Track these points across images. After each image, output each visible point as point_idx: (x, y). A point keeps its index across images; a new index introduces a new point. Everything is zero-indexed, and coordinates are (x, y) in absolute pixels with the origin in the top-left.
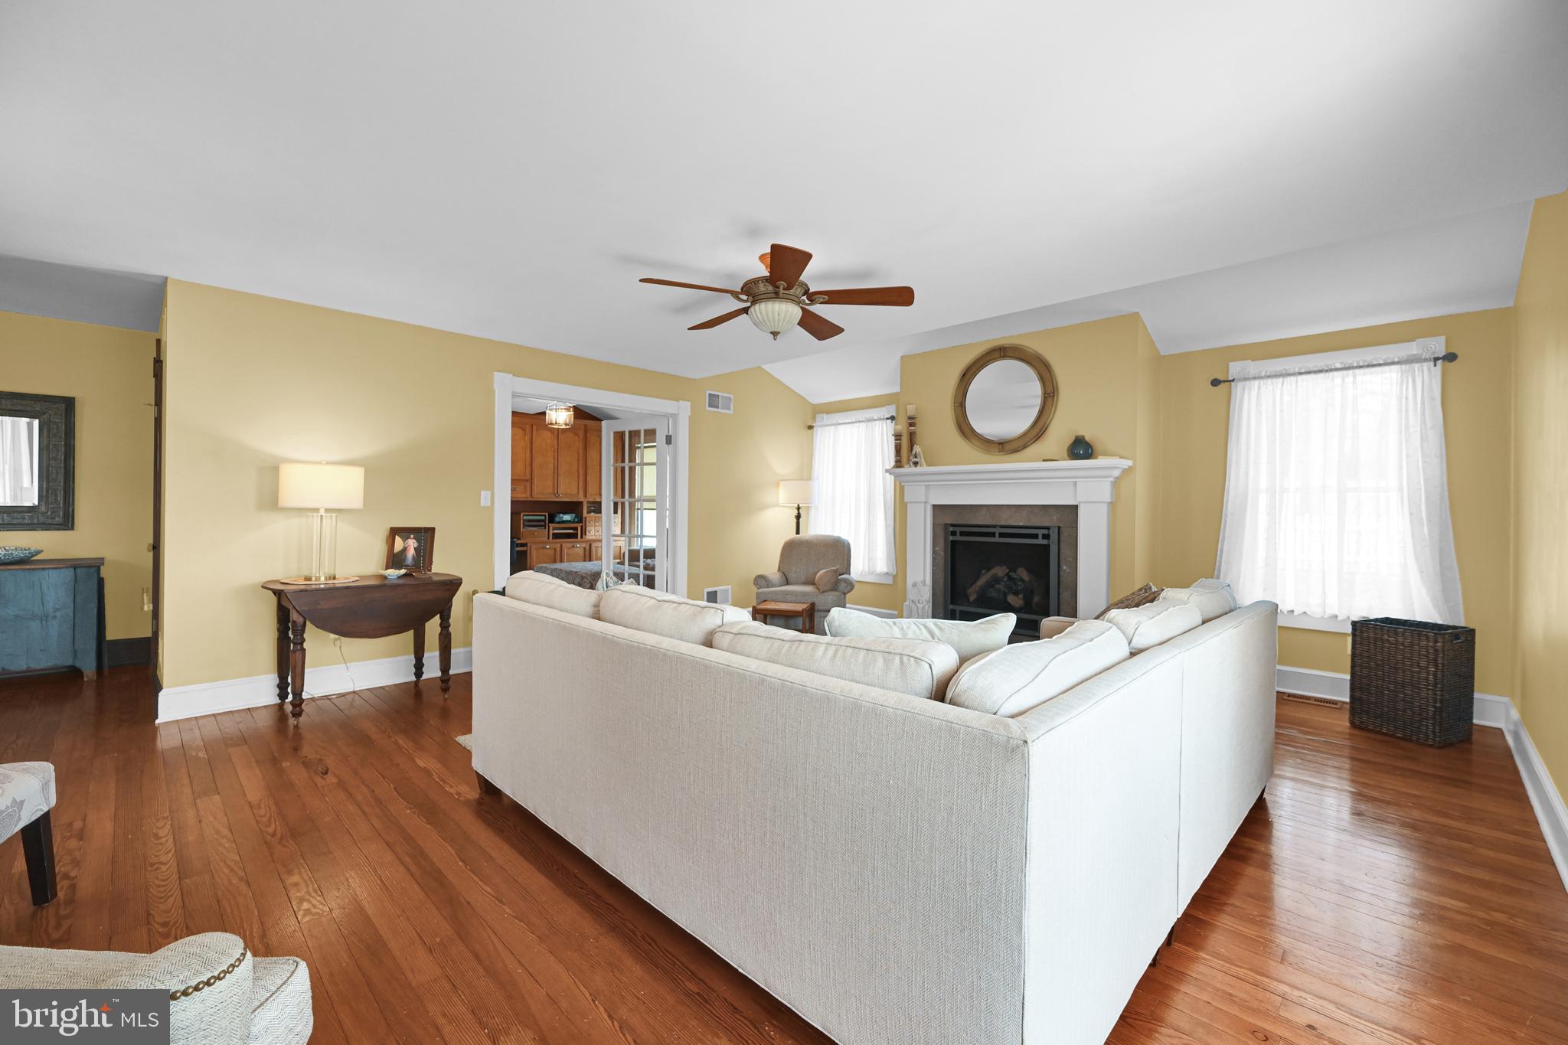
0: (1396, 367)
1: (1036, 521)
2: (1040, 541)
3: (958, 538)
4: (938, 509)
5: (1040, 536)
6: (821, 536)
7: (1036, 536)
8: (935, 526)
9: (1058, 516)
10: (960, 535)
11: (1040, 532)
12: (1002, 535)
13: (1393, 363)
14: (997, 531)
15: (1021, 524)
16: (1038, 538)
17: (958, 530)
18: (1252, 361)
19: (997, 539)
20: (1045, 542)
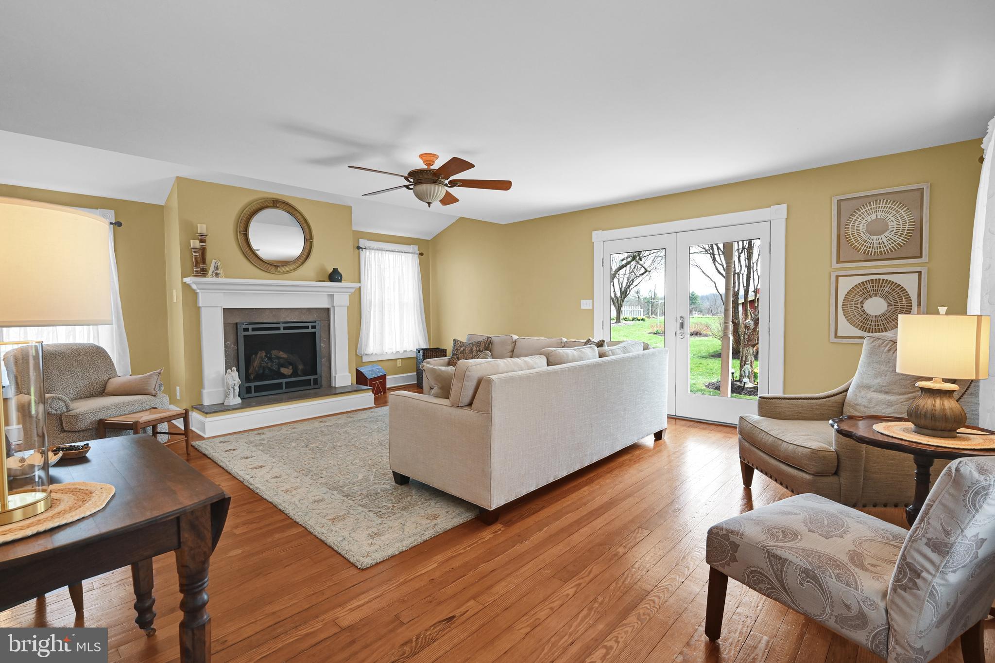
0: (410, 255)
1: (304, 318)
2: (310, 330)
3: (250, 333)
4: (227, 311)
5: (310, 327)
6: (80, 344)
7: (307, 327)
8: (226, 325)
9: (317, 314)
10: (252, 331)
11: (310, 325)
12: (285, 328)
13: (410, 253)
14: (282, 326)
15: (295, 320)
16: (308, 328)
17: (250, 327)
18: (368, 240)
19: (282, 331)
20: (313, 330)
